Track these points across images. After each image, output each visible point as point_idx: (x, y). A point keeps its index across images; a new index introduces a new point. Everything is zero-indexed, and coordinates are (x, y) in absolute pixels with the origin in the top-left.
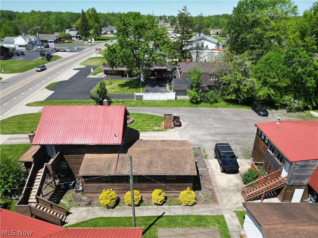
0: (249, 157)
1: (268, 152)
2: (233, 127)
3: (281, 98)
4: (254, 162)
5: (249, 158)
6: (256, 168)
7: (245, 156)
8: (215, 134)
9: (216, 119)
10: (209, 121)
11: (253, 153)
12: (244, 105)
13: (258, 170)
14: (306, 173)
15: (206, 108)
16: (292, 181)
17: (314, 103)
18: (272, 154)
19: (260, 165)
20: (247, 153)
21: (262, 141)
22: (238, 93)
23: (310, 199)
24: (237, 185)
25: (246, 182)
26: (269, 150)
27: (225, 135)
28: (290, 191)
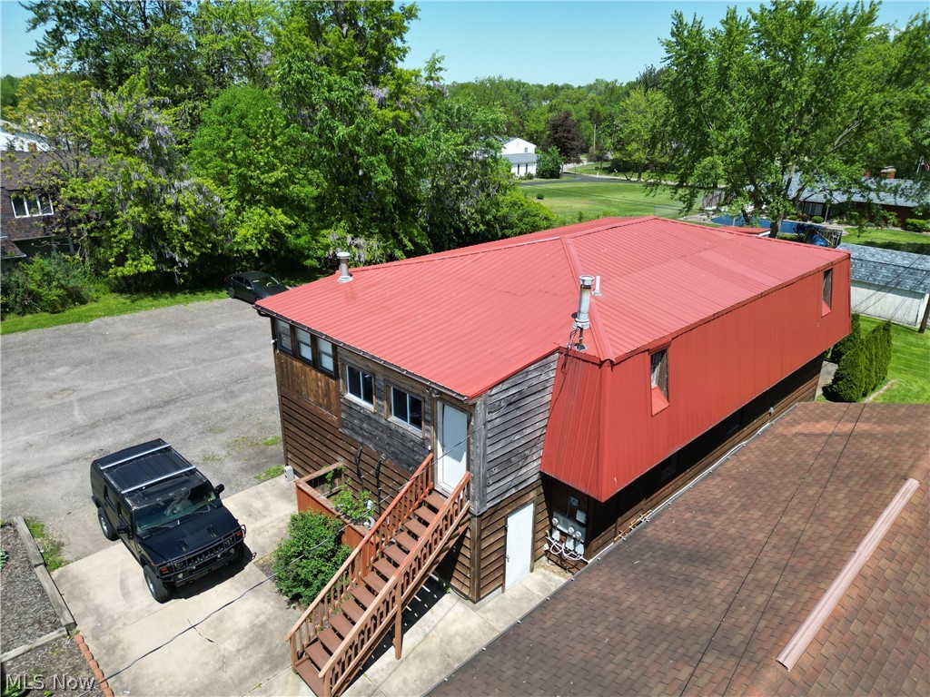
0: (275, 467)
1: (350, 405)
2: (177, 371)
3: (317, 241)
4: (300, 476)
5: (276, 471)
6: (322, 498)
7: (258, 467)
8: (95, 425)
9: (91, 362)
10: (54, 380)
11: (286, 443)
12: (201, 291)
13: (330, 505)
14: (528, 431)
15: (33, 331)
16: (489, 490)
17: (406, 241)
18: (370, 407)
19: (333, 478)
20: (263, 452)
21: (308, 369)
22: (161, 243)
23: (562, 533)
24: (258, 634)
25: (295, 591)
26: (350, 396)
27: (142, 416)
28: (492, 540)
